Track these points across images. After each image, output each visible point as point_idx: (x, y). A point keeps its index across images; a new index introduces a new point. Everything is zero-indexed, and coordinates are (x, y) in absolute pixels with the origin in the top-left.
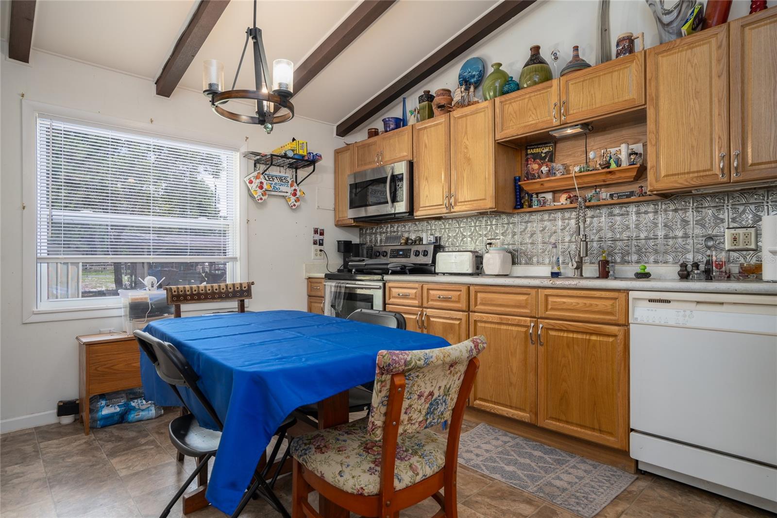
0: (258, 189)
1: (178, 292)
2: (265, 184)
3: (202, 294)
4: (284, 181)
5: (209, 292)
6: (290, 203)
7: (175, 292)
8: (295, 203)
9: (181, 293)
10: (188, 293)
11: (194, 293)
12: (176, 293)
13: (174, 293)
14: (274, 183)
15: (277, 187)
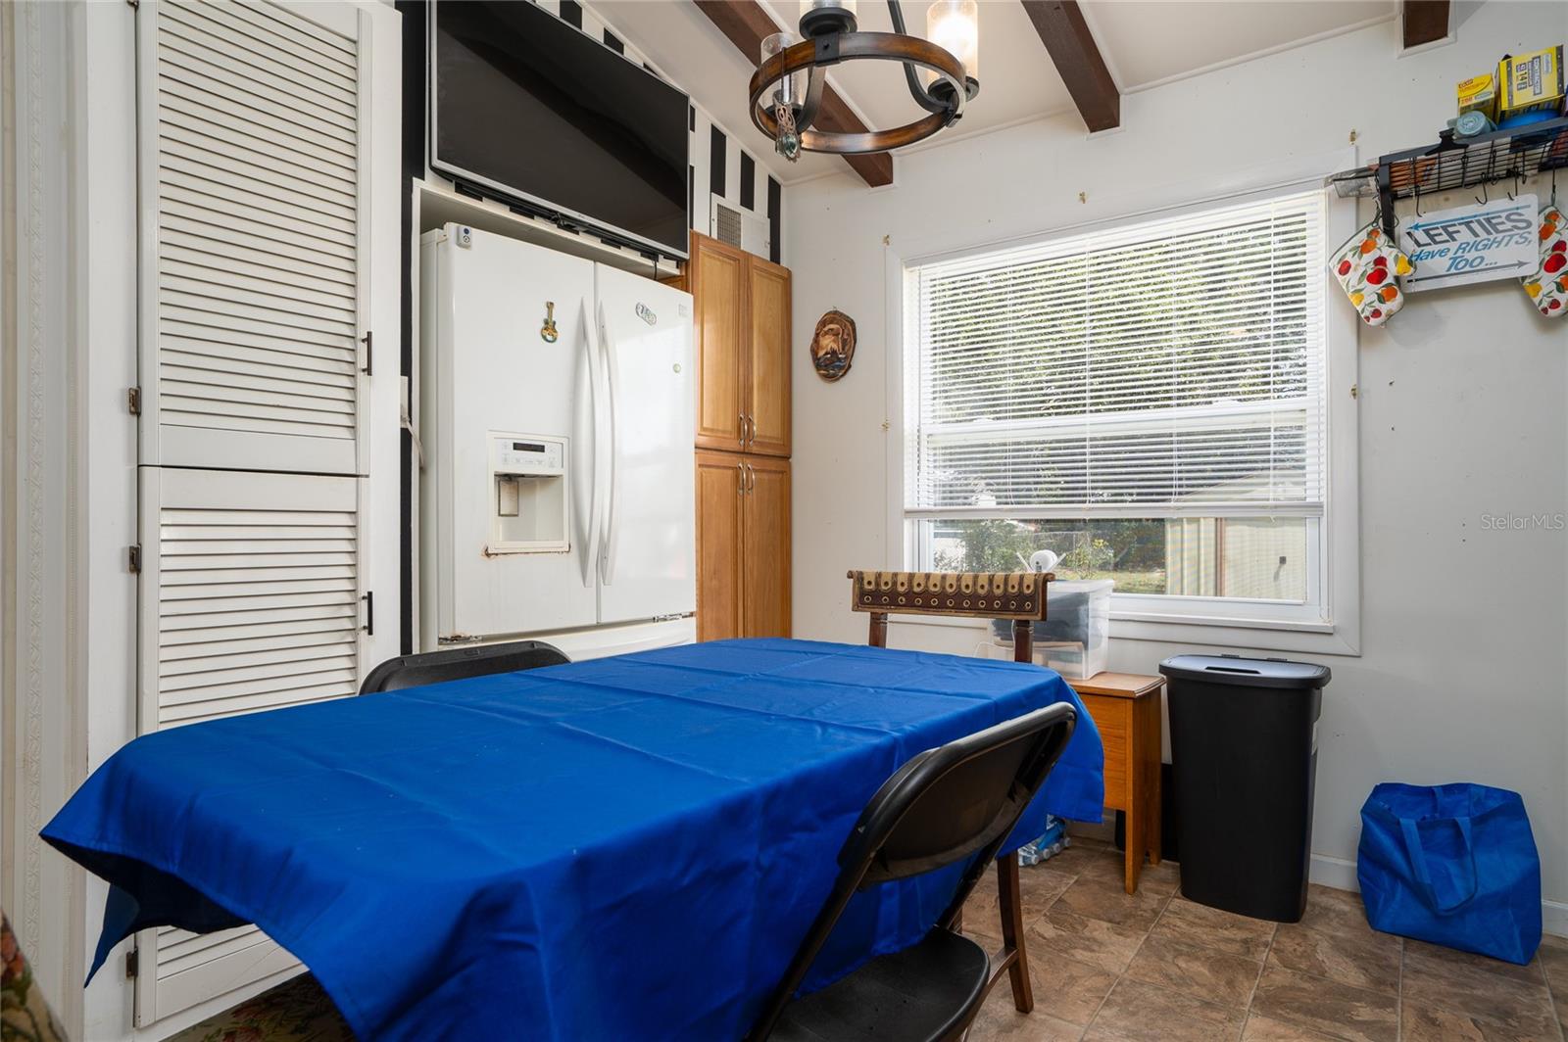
0: (1365, 282)
1: (878, 584)
2: (1390, 262)
3: (934, 595)
4: (1509, 225)
5: (950, 590)
6: (1536, 300)
7: (869, 583)
8: (1557, 295)
9: (884, 588)
10: (901, 589)
11: (916, 589)
12: (872, 587)
13: (867, 587)
14: (1453, 246)
15: (1469, 256)
